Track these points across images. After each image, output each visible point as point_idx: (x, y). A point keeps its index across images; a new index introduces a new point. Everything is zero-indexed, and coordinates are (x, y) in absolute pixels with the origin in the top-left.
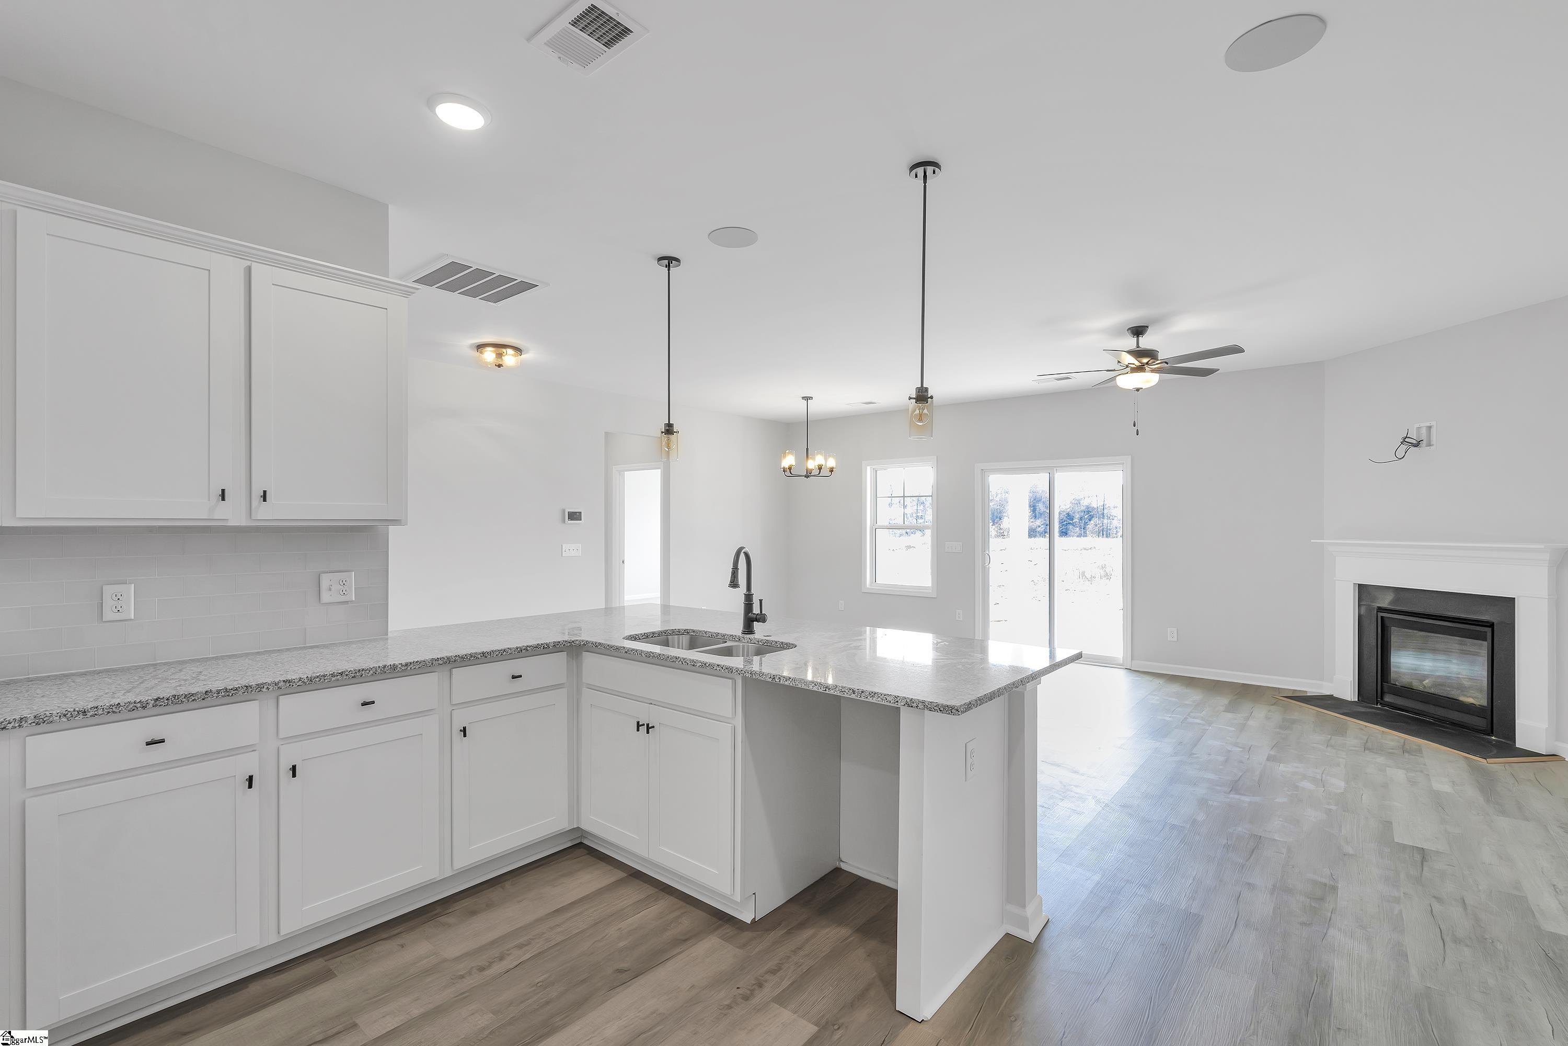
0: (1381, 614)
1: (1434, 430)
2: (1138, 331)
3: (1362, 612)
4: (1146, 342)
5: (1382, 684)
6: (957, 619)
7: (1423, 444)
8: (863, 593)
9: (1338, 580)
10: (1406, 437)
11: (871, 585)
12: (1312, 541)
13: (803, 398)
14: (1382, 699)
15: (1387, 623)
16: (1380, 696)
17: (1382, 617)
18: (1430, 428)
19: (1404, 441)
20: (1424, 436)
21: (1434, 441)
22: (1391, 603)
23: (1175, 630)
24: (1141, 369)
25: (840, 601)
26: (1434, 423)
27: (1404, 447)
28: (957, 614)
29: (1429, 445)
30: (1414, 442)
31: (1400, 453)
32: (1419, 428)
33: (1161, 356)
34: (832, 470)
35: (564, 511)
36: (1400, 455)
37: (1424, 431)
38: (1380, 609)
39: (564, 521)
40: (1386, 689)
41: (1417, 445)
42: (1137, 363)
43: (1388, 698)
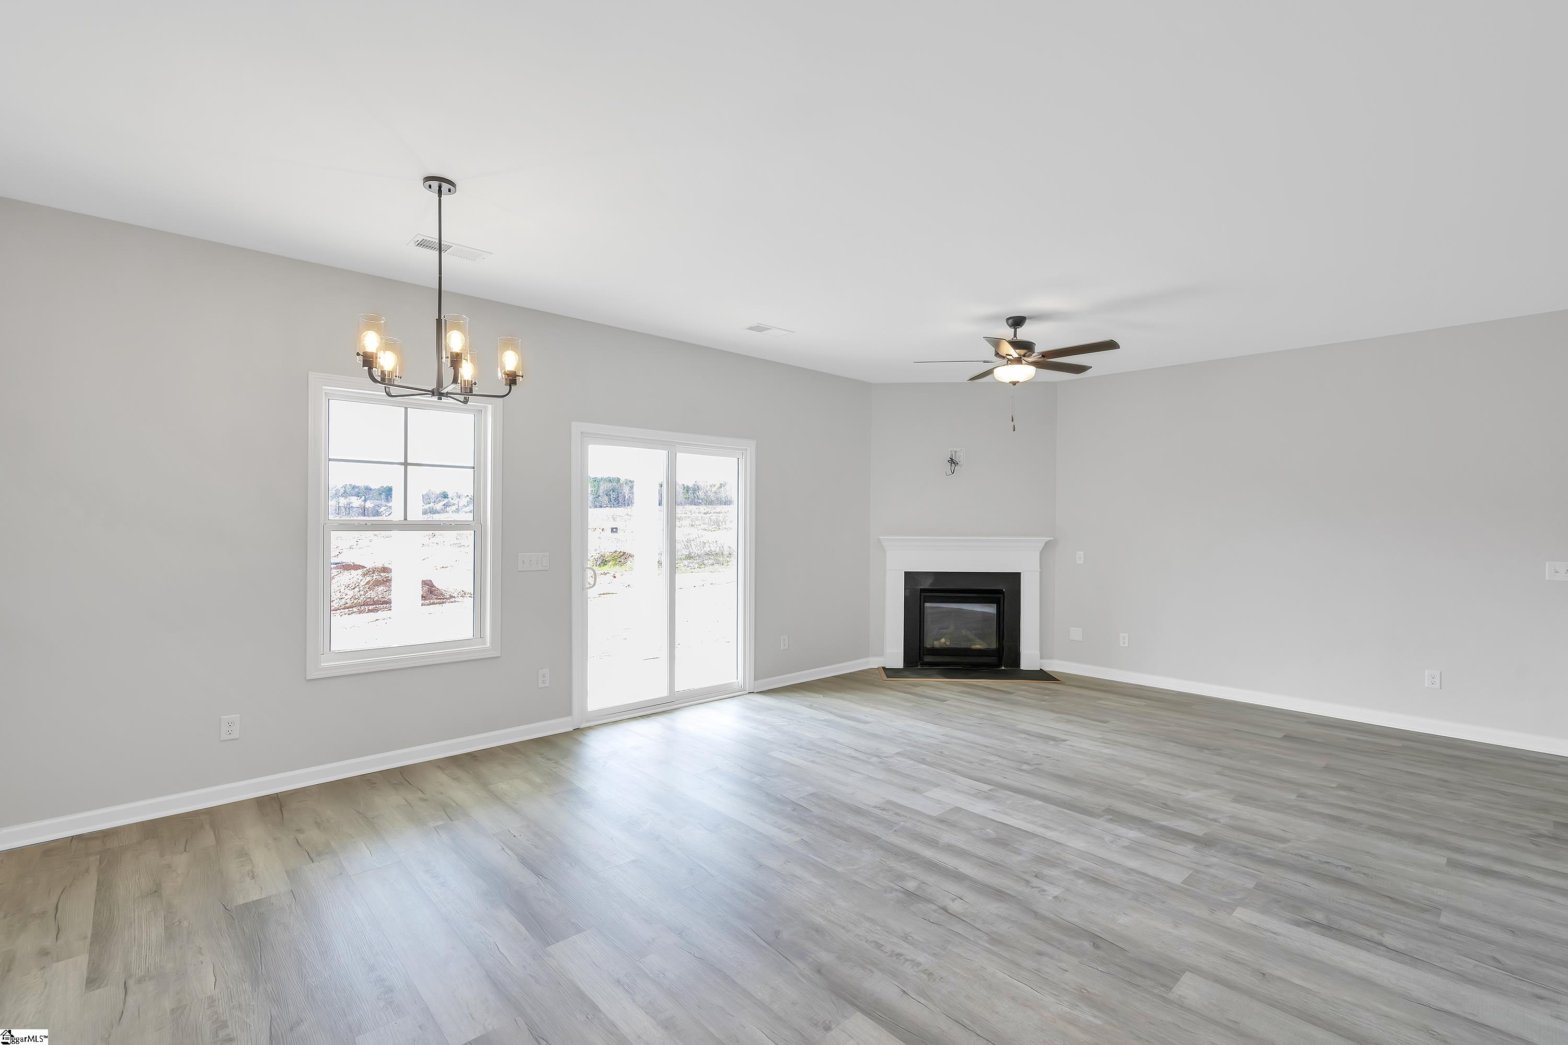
0: (923, 594)
2: (1017, 322)
3: (908, 594)
4: (1024, 333)
5: (920, 649)
10: (951, 458)
14: (919, 660)
15: (922, 600)
17: (919, 597)
19: (950, 461)
22: (931, 584)
24: (1018, 361)
33: (1039, 349)
38: (922, 590)
40: (922, 652)
42: (1016, 356)
43: (927, 659)
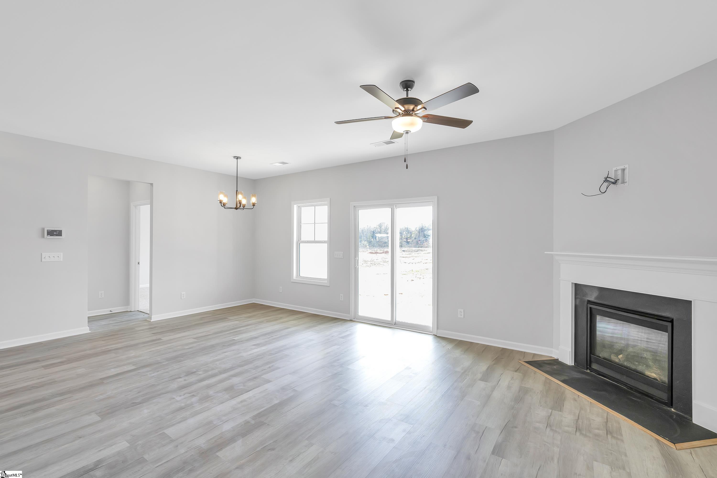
0: (590, 306)
1: (627, 172)
2: (408, 85)
3: (577, 303)
5: (590, 355)
6: (341, 300)
7: (620, 181)
8: (292, 282)
9: (561, 280)
10: (607, 177)
11: (297, 278)
12: (545, 253)
13: (234, 157)
14: (590, 366)
15: (594, 312)
16: (589, 365)
17: (590, 308)
18: (623, 170)
19: (606, 180)
20: (619, 177)
21: (627, 179)
22: (596, 298)
23: (462, 310)
24: (407, 114)
25: (280, 287)
26: (627, 166)
27: (606, 184)
28: (341, 297)
29: (623, 182)
30: (613, 181)
31: (603, 189)
32: (616, 171)
34: (254, 205)
35: (43, 229)
36: (603, 190)
37: (620, 172)
38: (589, 302)
39: (43, 236)
40: (593, 360)
41: (615, 183)
43: (595, 366)
